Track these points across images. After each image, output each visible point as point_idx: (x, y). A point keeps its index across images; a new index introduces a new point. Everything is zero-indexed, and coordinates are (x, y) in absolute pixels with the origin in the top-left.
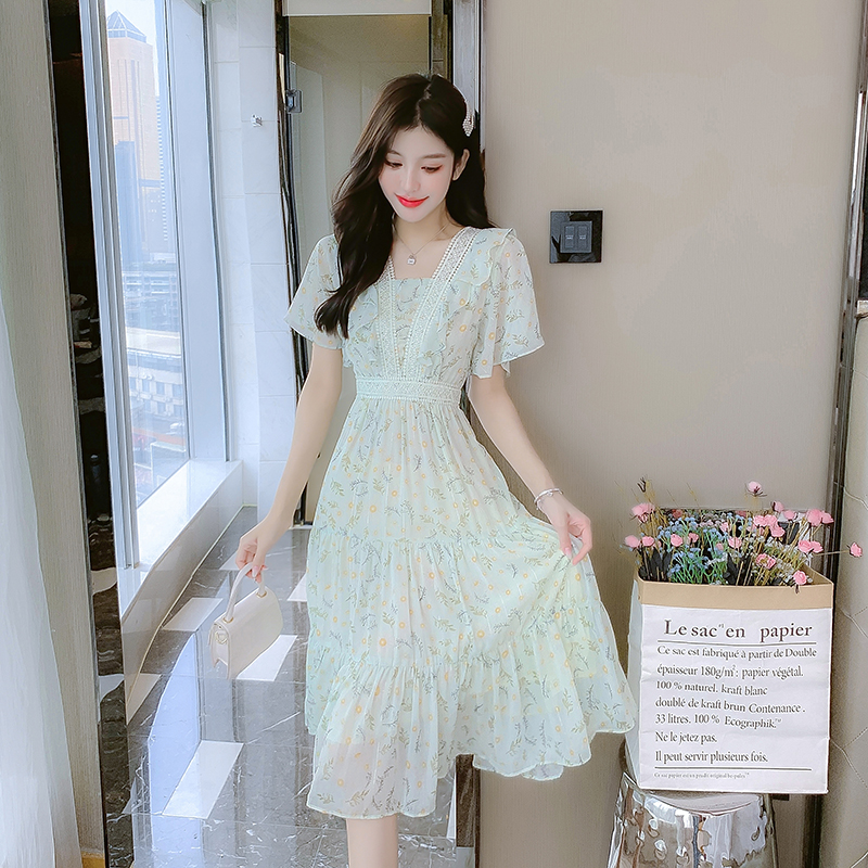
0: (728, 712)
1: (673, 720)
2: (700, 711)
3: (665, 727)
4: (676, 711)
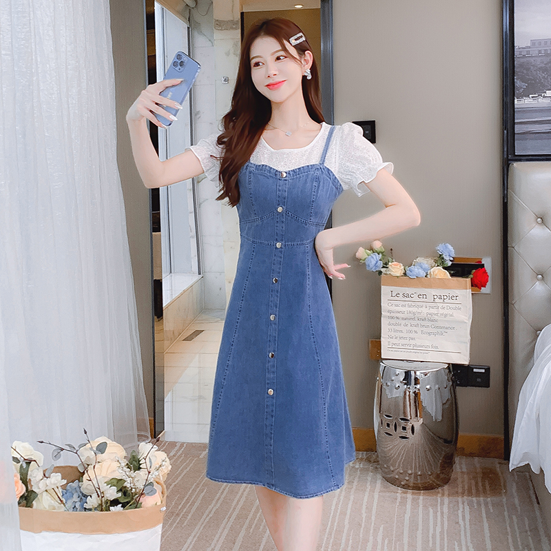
0: (422, 329)
2: (409, 328)
3: (393, 334)
4: (397, 328)
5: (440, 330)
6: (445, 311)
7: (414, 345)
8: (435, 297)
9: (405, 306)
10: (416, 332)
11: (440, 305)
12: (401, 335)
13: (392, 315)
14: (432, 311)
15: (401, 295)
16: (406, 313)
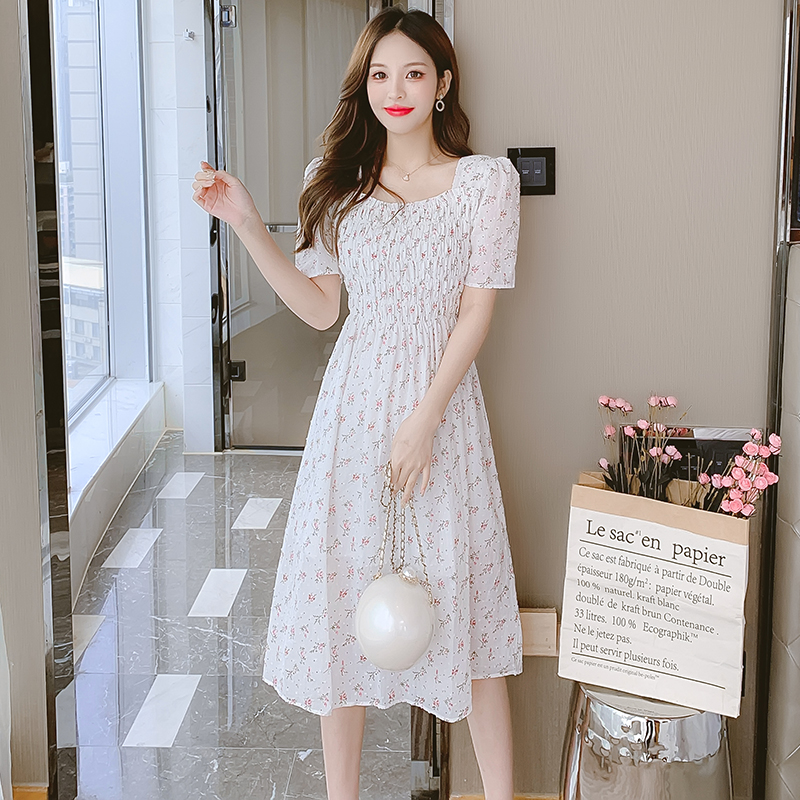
0: (647, 619)
2: (619, 613)
3: (585, 622)
4: (595, 609)
5: (682, 629)
6: (695, 589)
7: (628, 655)
8: (678, 550)
9: (612, 560)
10: (633, 624)
11: (686, 571)
12: (602, 627)
13: (587, 577)
15: (607, 533)
16: (614, 577)
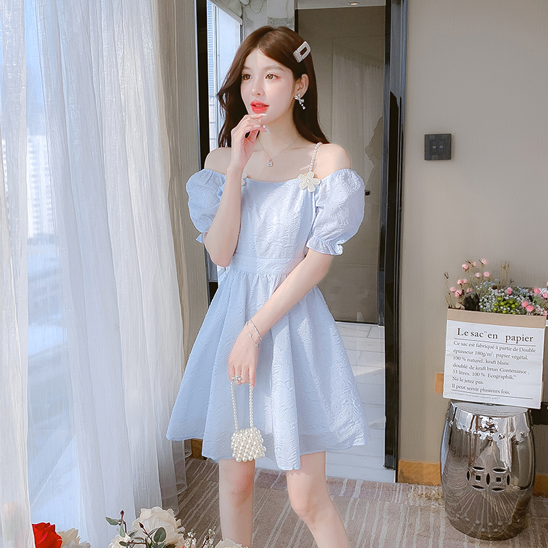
1: (461, 373)
4: (463, 370)
5: (509, 374)
6: (518, 354)
7: (482, 390)
8: (508, 338)
9: (473, 345)
11: (513, 347)
12: (467, 378)
14: (502, 352)
15: (469, 334)
